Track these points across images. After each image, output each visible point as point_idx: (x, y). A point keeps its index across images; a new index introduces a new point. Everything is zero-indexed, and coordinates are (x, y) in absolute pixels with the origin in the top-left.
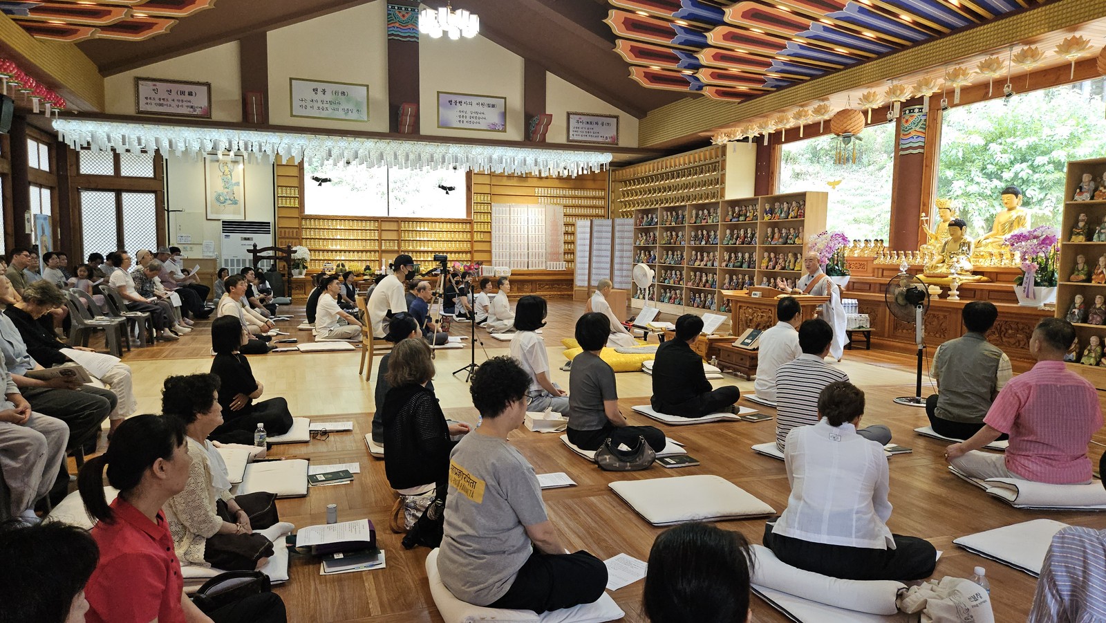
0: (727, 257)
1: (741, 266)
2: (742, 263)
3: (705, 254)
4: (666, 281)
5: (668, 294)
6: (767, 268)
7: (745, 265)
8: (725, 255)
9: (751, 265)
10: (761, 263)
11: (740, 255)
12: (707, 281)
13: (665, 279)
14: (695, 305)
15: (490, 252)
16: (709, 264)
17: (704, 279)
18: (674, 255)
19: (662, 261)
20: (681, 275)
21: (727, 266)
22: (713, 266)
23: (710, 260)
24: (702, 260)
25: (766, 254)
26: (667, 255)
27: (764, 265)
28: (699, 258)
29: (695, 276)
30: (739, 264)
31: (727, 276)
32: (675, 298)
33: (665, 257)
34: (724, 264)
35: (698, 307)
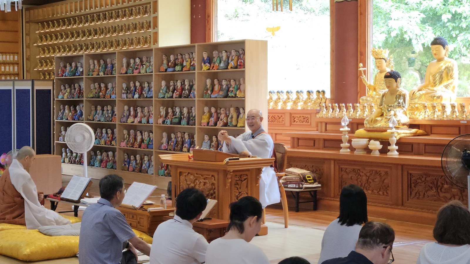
0: (163, 113)
1: (179, 123)
2: (180, 119)
3: (139, 109)
5: (99, 157)
7: (184, 122)
8: (161, 110)
9: (191, 122)
10: (201, 119)
11: (178, 110)
12: (142, 141)
14: (131, 169)
16: (144, 120)
17: (139, 138)
18: (103, 110)
19: (91, 118)
20: (113, 133)
21: (164, 122)
22: (148, 122)
23: (145, 116)
24: (135, 116)
25: (206, 109)
26: (96, 110)
27: (204, 121)
28: (132, 113)
29: (129, 134)
30: (177, 120)
31: (165, 134)
32: (107, 162)
33: (93, 112)
34: (160, 121)
35: (134, 171)
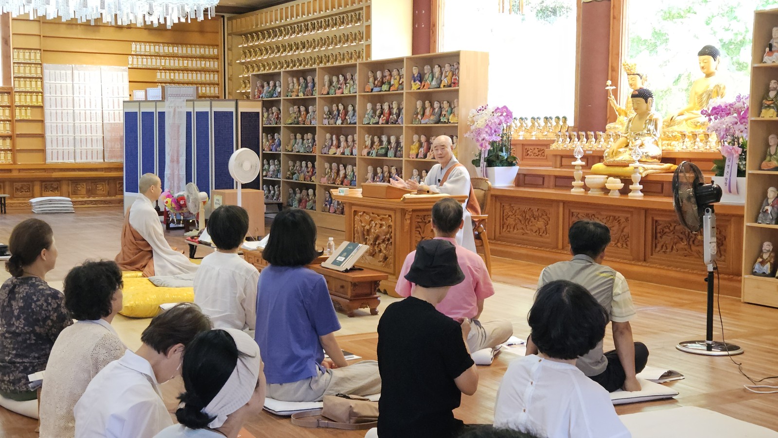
0: (368, 143)
1: (386, 155)
2: (387, 150)
3: (342, 138)
4: (295, 176)
5: (298, 195)
6: (417, 157)
7: (391, 153)
8: (366, 139)
9: (398, 153)
10: (409, 149)
11: (384, 138)
12: (345, 176)
13: (294, 174)
14: (332, 210)
15: (42, 136)
16: (347, 152)
17: (342, 173)
18: (303, 140)
19: (289, 148)
20: (313, 167)
21: (368, 154)
22: (352, 154)
23: (348, 146)
24: (338, 147)
25: (416, 137)
26: (296, 138)
27: (413, 152)
28: (334, 143)
29: (331, 168)
30: (383, 151)
31: (370, 168)
32: (306, 201)
33: (292, 141)
34: (365, 152)
35: (335, 212)
